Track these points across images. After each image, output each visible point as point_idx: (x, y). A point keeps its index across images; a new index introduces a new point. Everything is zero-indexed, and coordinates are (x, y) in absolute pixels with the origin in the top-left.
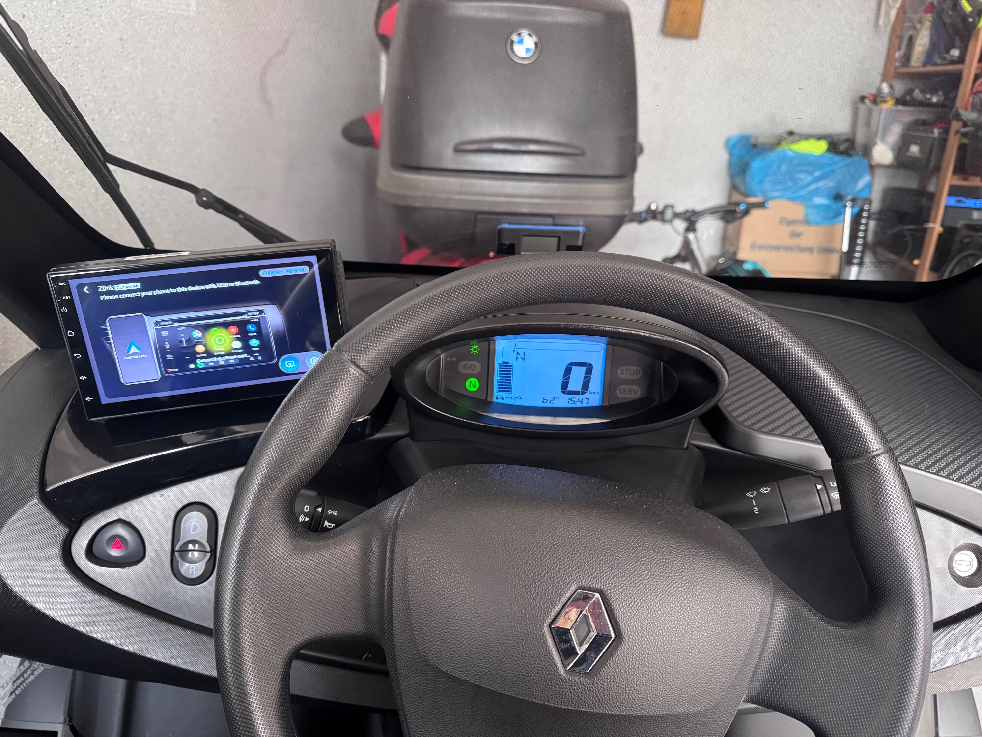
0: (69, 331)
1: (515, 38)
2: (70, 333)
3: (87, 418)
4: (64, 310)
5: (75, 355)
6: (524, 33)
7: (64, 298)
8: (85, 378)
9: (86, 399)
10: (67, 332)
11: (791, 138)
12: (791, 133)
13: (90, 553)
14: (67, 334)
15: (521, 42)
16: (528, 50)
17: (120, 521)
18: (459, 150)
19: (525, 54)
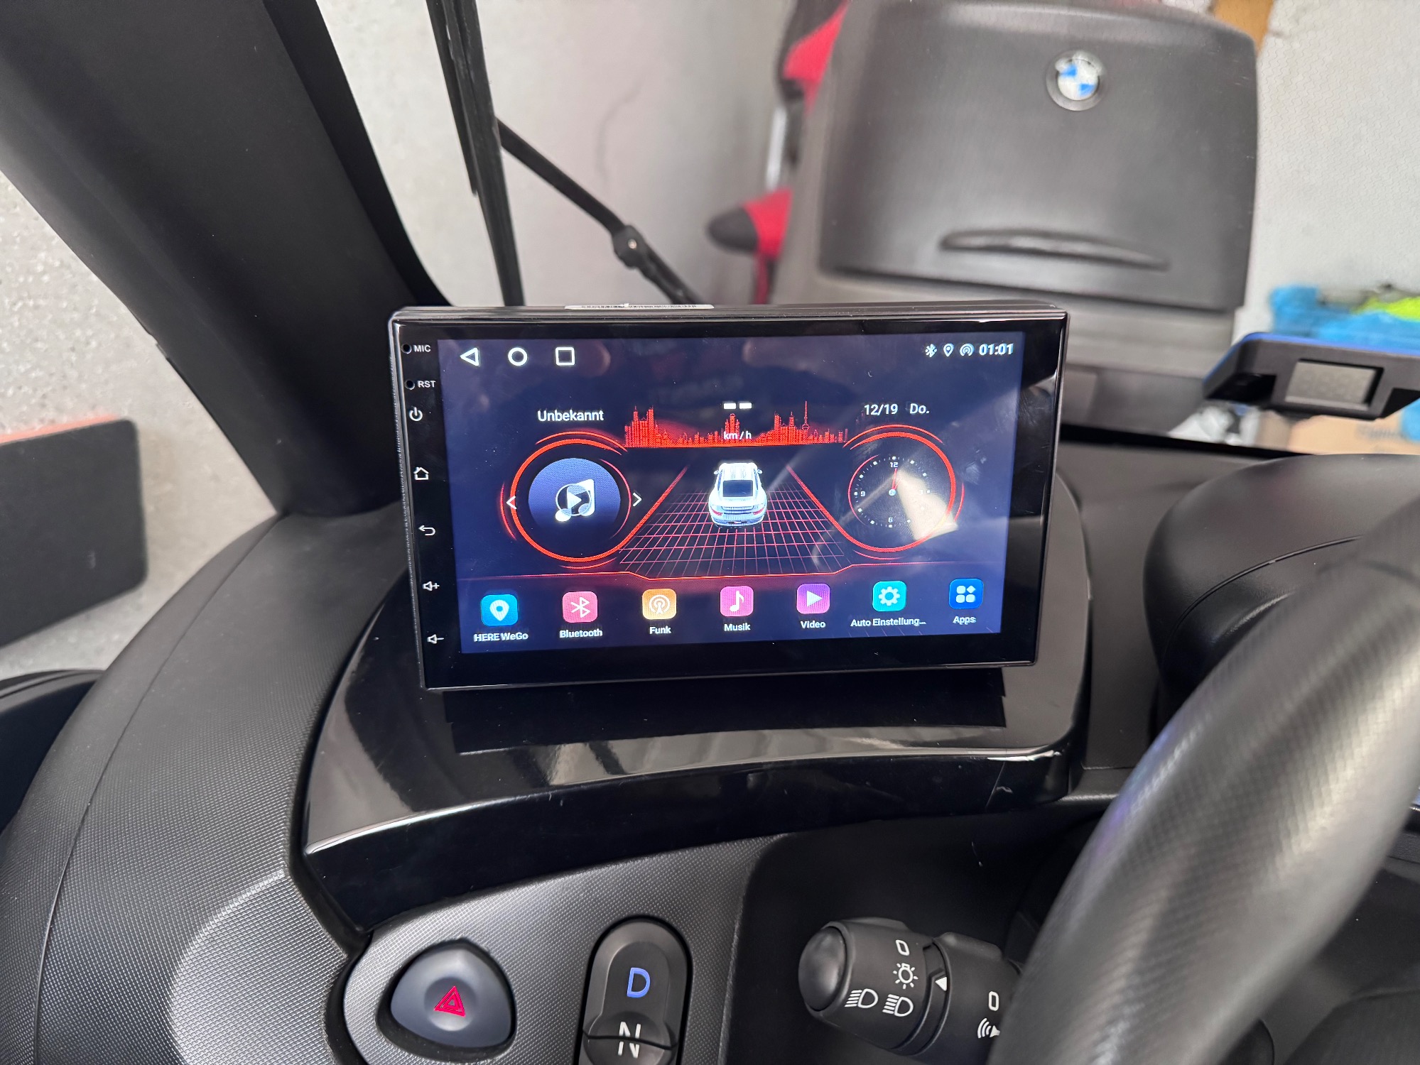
0: (418, 469)
1: (1062, 66)
2: (422, 474)
3: (422, 685)
4: (417, 415)
5: (422, 528)
6: (1080, 59)
7: (420, 384)
8: (436, 586)
9: (429, 639)
10: (413, 469)
11: (1388, 295)
12: (1388, 287)
13: (385, 1013)
14: (413, 476)
15: (1073, 73)
16: (1084, 87)
17: (463, 944)
18: (949, 245)
19: (1079, 93)
